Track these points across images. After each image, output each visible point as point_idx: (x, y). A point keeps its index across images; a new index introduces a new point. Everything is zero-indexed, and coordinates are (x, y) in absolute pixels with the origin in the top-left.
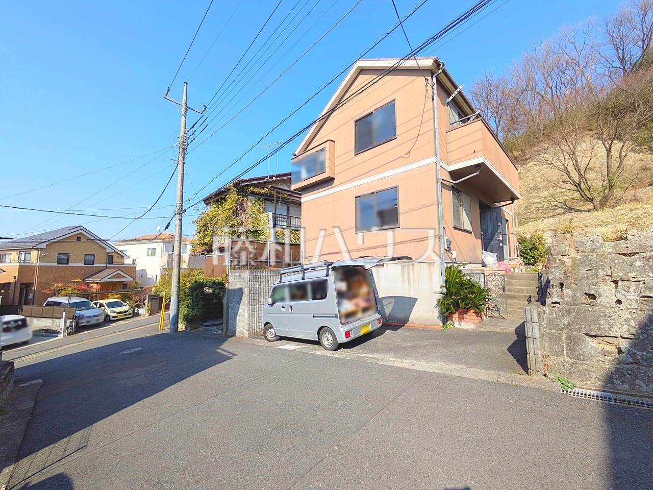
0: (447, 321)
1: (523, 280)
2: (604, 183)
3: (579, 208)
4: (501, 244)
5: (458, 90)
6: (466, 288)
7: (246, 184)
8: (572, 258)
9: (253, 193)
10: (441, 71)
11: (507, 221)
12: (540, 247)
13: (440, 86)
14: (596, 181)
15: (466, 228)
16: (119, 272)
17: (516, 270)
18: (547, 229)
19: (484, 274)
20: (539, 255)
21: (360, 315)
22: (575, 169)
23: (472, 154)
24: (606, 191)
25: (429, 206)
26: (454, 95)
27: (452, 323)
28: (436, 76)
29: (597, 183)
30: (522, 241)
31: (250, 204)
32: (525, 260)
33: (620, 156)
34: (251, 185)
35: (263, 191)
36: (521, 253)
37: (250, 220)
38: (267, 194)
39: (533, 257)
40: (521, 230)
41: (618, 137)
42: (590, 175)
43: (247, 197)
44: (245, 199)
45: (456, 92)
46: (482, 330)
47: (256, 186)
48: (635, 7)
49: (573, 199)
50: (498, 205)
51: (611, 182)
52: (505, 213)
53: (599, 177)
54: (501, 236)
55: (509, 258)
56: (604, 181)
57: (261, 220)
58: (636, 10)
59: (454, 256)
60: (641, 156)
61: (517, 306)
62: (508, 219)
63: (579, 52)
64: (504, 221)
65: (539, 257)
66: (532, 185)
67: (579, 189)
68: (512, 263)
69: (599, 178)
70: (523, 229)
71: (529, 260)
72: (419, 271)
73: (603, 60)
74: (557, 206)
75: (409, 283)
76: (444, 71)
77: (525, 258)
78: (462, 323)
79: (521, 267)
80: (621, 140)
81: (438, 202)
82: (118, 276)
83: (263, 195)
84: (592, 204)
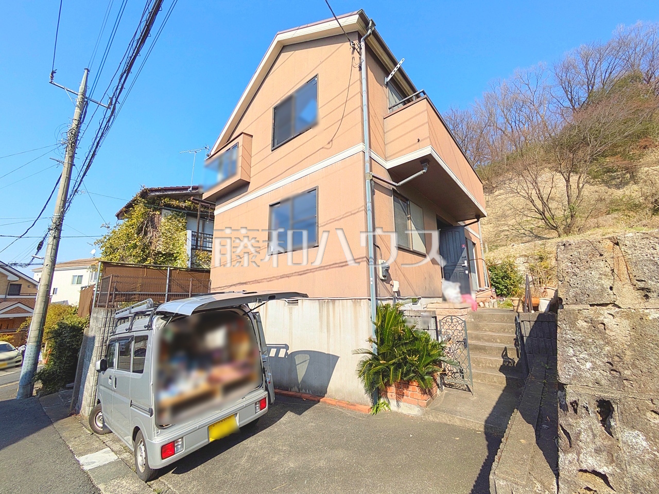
0: (379, 398)
1: (494, 322)
2: (565, 212)
3: (545, 236)
4: (467, 272)
5: (398, 66)
6: (406, 344)
7: (157, 194)
8: (628, 316)
9: (168, 206)
10: (370, 31)
11: (474, 244)
12: (512, 275)
13: (371, 55)
14: (559, 211)
15: (416, 248)
16: (19, 305)
17: (487, 304)
18: (518, 255)
19: (436, 317)
20: (512, 285)
21: (218, 399)
22: (539, 198)
23: (416, 144)
24: (567, 220)
25: (354, 214)
26: (393, 73)
27: (387, 402)
28: (365, 40)
29: (559, 213)
30: (492, 268)
31: (164, 220)
32: (497, 291)
33: (578, 186)
34: (166, 196)
35: (182, 204)
36: (492, 282)
37: (162, 240)
38: (190, 208)
39: (506, 287)
40: (491, 255)
41: (574, 169)
42: (553, 205)
43: (160, 210)
44: (158, 213)
45: (396, 69)
46: (431, 418)
47: (172, 197)
48: (578, 55)
49: (539, 227)
50: (461, 223)
51: (572, 211)
52: (471, 235)
53: (561, 206)
54: (466, 262)
55: (479, 288)
56: (565, 210)
57: (179, 240)
58: (580, 58)
59: (395, 289)
60: (595, 188)
61: (488, 365)
62: (475, 242)
63: (533, 93)
64: (470, 244)
65: (512, 287)
66: (500, 213)
67: (544, 217)
68: (482, 294)
69: (560, 208)
70: (493, 254)
71: (502, 290)
72: (341, 312)
73: (555, 100)
74: (524, 234)
75: (328, 331)
76: (374, 33)
77: (497, 288)
78: (401, 404)
79: (493, 301)
80: (577, 173)
81: (366, 208)
82: (18, 310)
83: (184, 209)
84: (556, 232)
